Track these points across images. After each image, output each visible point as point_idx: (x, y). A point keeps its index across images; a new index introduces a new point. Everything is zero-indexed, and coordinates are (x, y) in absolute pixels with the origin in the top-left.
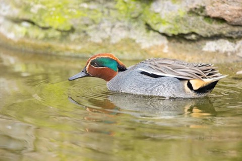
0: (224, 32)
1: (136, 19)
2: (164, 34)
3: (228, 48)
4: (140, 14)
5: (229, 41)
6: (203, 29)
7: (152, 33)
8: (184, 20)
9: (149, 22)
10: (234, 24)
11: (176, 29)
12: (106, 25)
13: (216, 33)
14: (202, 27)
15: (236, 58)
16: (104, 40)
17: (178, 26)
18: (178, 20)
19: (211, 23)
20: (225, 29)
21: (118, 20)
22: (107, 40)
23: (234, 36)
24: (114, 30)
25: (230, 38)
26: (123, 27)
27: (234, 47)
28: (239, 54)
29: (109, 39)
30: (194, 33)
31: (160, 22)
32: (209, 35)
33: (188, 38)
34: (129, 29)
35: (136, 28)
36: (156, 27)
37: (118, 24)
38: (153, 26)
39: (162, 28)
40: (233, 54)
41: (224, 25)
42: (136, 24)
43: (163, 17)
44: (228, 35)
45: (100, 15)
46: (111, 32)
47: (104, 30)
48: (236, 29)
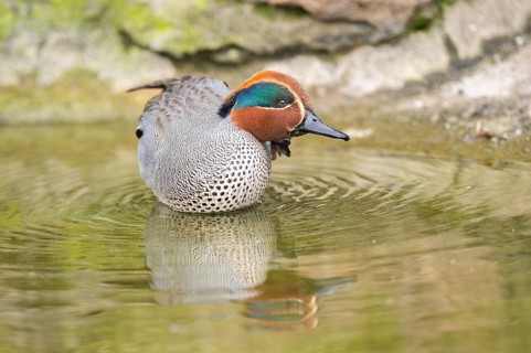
0: (306, 39)
1: (95, 21)
2: (164, 54)
3: (318, 77)
4: (105, 9)
5: (322, 59)
6: (256, 36)
7: (135, 53)
8: (208, 15)
9: (128, 26)
10: (325, 16)
11: (190, 40)
12: (24, 41)
13: (286, 41)
14: (252, 29)
15: (337, 101)
16: (23, 78)
17: (195, 31)
18: (192, 18)
19: (272, 18)
20: (309, 32)
21: (53, 27)
22: (29, 78)
23: (332, 47)
24: (46, 52)
25: (322, 53)
26: (66, 44)
27: (332, 72)
28: (345, 90)
29: (34, 75)
30: (233, 46)
31: (152, 25)
32: (271, 48)
33: (221, 58)
34: (80, 47)
35: (98, 43)
36: (146, 38)
37: (54, 37)
38: (137, 36)
39: (158, 40)
40: (331, 89)
41: (304, 22)
42: (95, 34)
43: (159, 12)
44: (318, 46)
45: (8, 17)
46: (39, 55)
47: (21, 55)
48: (335, 30)
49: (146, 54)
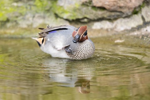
0: (105, 16)
1: (48, 11)
2: (67, 20)
3: (108, 26)
4: (51, 8)
5: (109, 21)
6: (92, 15)
7: (59, 19)
8: (79, 9)
9: (57, 12)
10: (111, 10)
11: (74, 16)
12: (29, 16)
13: (100, 17)
14: (91, 13)
15: (114, 32)
16: (28, 26)
17: (75, 14)
18: (75, 10)
19: (96, 11)
20: (106, 14)
21: (37, 12)
22: (30, 26)
23: (112, 18)
24: (35, 19)
25: (110, 20)
26: (40, 17)
27: (112, 25)
28: (116, 30)
29: (32, 25)
30: (86, 18)
31: (64, 12)
32: (96, 18)
33: (83, 21)
34: (44, 18)
35: (49, 17)
36: (62, 16)
37: (37, 15)
38: (59, 15)
39: (65, 16)
40: (112, 29)
41: (105, 12)
42: (48, 14)
43: (66, 9)
44: (108, 18)
45: (25, 10)
46: (33, 20)
47: (28, 20)
48: (113, 14)
49: (62, 20)
